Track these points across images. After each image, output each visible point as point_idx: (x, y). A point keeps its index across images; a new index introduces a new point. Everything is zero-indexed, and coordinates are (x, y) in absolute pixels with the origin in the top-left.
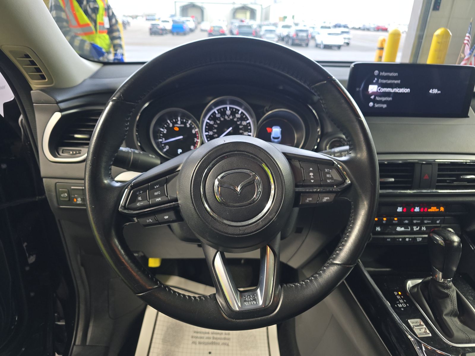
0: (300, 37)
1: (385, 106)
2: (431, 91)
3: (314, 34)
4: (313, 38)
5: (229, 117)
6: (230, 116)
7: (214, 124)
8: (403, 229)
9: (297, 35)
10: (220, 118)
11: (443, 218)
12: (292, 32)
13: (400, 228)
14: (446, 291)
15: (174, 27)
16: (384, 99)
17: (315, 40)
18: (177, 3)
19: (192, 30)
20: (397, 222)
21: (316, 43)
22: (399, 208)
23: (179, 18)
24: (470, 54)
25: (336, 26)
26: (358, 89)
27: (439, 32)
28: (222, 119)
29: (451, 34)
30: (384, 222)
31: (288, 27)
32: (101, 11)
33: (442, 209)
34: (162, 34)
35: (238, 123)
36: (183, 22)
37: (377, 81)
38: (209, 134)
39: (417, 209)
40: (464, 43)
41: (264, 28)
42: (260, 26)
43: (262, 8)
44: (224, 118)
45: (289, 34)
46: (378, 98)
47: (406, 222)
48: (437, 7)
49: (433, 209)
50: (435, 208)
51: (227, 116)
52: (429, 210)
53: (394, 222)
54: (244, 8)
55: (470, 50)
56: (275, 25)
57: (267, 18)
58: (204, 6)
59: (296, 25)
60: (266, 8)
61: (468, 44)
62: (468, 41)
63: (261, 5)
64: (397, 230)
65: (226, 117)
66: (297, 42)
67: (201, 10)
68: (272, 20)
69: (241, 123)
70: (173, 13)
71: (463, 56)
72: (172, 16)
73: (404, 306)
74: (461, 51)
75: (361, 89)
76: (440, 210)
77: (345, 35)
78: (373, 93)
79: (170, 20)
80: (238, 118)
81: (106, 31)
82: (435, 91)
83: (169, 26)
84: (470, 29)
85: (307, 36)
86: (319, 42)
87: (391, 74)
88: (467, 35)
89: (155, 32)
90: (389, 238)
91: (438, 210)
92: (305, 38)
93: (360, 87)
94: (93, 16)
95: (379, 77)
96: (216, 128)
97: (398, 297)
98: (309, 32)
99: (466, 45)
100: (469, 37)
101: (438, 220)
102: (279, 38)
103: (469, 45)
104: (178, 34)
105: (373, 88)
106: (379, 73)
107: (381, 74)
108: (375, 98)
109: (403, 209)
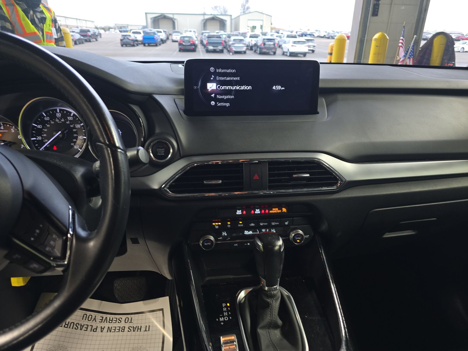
0: (266, 46)
1: (228, 105)
2: (274, 88)
3: (280, 43)
4: (280, 46)
5: (60, 121)
6: (61, 118)
7: (43, 128)
8: (251, 232)
9: (264, 44)
10: (49, 121)
11: (292, 218)
12: (259, 41)
13: (247, 232)
14: (269, 300)
15: (144, 38)
16: (225, 97)
17: (282, 48)
18: (148, 15)
19: (163, 41)
20: (242, 225)
21: (283, 51)
22: (238, 211)
23: (151, 29)
24: (405, 56)
25: (302, 35)
26: (195, 87)
27: (377, 36)
28: (52, 123)
29: (388, 38)
30: (229, 226)
31: (256, 36)
32: (48, 22)
33: (284, 210)
34: (133, 46)
35: (72, 126)
36: (154, 33)
37: (215, 78)
38: (37, 139)
39: (258, 211)
40: (399, 46)
41: (233, 38)
42: (229, 37)
43: (231, 19)
44: (55, 121)
45: (257, 43)
46: (218, 97)
47: (252, 225)
48: (375, 13)
49: (275, 210)
50: (277, 209)
51: (58, 118)
52: (271, 212)
53: (239, 225)
54: (214, 19)
55: (404, 53)
56: (244, 35)
57: (237, 28)
58: (175, 17)
59: (264, 34)
60: (235, 18)
61: (402, 47)
62: (402, 43)
63: (231, 16)
64: (245, 233)
65: (57, 120)
66: (264, 50)
67: (173, 22)
68: (242, 30)
69: (74, 126)
70: (145, 24)
71: (398, 58)
72: (144, 27)
73: (226, 320)
74: (397, 55)
75: (199, 87)
76: (283, 211)
77: (310, 44)
78: (213, 91)
79: (141, 31)
80: (70, 121)
81: (54, 40)
82: (279, 88)
83: (140, 37)
84: (404, 33)
85: (274, 44)
86: (285, 50)
87: (229, 71)
88: (401, 38)
89: (126, 43)
90: (236, 243)
91: (280, 211)
92: (273, 46)
93: (197, 86)
94: (40, 25)
95: (216, 74)
96: (45, 133)
97: (225, 309)
98: (276, 41)
99: (401, 47)
100: (402, 40)
101: (287, 222)
102: (247, 46)
103: (404, 48)
104: (149, 45)
105: (211, 86)
106: (215, 70)
107: (217, 70)
108: (215, 96)
109: (242, 212)
